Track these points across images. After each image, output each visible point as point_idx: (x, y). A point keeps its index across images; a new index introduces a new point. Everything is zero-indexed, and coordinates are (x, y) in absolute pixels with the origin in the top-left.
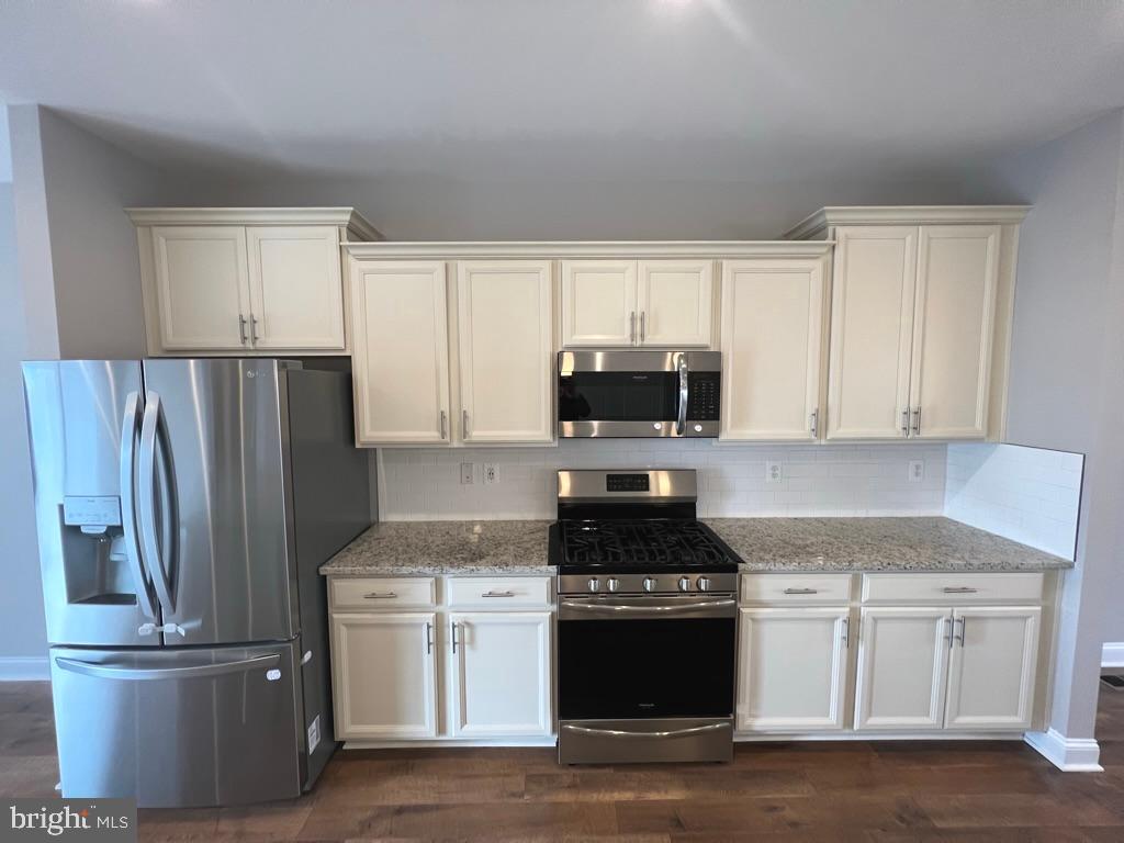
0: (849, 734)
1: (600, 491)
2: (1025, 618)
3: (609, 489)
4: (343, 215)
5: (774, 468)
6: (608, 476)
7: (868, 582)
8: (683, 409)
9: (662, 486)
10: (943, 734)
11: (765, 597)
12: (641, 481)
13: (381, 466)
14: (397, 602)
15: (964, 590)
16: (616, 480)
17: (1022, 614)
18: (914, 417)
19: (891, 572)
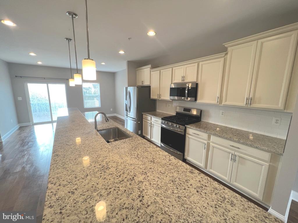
0: (205, 170)
1: (182, 111)
2: (262, 165)
3: (184, 111)
4: (150, 66)
5: (223, 113)
6: (184, 108)
7: (212, 137)
8: (186, 95)
9: (194, 112)
10: (229, 184)
11: (190, 133)
12: (189, 110)
13: (157, 103)
14: (146, 119)
15: (238, 148)
16: (186, 109)
17: (262, 164)
18: (250, 101)
19: (216, 136)
